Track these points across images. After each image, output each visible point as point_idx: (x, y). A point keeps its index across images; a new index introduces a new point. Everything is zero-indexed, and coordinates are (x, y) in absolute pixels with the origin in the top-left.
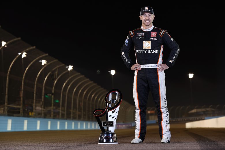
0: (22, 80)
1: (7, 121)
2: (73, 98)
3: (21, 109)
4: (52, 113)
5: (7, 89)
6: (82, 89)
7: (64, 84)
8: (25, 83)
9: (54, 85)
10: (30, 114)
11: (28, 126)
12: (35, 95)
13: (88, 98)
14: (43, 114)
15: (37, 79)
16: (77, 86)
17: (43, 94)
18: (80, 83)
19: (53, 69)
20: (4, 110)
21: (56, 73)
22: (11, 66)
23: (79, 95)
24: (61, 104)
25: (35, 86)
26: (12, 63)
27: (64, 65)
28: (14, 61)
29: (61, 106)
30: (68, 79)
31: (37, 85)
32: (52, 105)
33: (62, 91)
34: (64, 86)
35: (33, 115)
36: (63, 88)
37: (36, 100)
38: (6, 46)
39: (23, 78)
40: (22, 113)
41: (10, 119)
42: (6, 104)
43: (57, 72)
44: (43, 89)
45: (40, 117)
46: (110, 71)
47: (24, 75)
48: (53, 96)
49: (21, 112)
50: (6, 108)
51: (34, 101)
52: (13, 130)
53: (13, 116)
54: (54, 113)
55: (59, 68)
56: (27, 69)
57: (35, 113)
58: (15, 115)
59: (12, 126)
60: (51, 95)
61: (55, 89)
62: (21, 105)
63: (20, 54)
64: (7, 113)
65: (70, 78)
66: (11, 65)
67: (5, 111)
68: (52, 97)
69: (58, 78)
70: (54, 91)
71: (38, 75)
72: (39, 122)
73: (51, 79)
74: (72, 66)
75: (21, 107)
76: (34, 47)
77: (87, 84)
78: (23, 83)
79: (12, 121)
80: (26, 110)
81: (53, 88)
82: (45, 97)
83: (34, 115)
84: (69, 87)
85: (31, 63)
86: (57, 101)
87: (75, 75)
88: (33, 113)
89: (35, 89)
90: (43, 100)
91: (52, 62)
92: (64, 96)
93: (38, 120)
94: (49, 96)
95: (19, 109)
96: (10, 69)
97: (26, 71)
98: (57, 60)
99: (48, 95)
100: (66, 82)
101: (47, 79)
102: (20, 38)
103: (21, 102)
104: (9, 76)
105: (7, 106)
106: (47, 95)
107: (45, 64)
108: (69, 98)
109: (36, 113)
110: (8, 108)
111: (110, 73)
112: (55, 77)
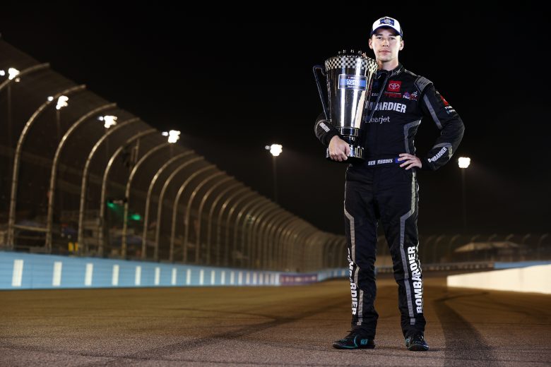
0: (52, 164)
1: (12, 263)
2: (175, 209)
3: (48, 236)
4: (124, 246)
5: (14, 186)
6: (198, 188)
7: (156, 177)
8: (58, 172)
9: (131, 178)
10: (71, 247)
11: (63, 277)
12: (82, 201)
13: (212, 210)
14: (100, 249)
15: (88, 162)
16: (186, 183)
17: (103, 200)
18: (194, 175)
19: (129, 141)
20: (6, 237)
21: (135, 150)
22: (24, 132)
23: (190, 202)
24: (146, 224)
25: (84, 180)
26: (28, 124)
27: (154, 130)
28: (32, 119)
29: (145, 229)
30: (165, 166)
31: (88, 178)
32: (125, 226)
33: (149, 192)
34: (153, 181)
35: (77, 249)
36: (151, 187)
37: (85, 214)
38: (18, 80)
39: (55, 159)
40: (50, 246)
41: (20, 258)
42: (11, 222)
43: (137, 148)
44: (104, 187)
45: (94, 256)
46: (270, 145)
47: (57, 154)
48: (126, 206)
49: (47, 241)
50: (11, 232)
51: (81, 216)
52: (27, 286)
53: (27, 251)
54: (128, 245)
55: (142, 138)
56: (65, 138)
57: (81, 246)
58: (32, 248)
59: (24, 276)
60: (121, 202)
61: (131, 187)
62: (49, 226)
63: (51, 99)
64: (12, 243)
65: (170, 162)
66: (26, 129)
67: (9, 238)
68: (124, 206)
69: (140, 162)
70: (130, 194)
71: (91, 154)
72: (90, 268)
73: (124, 162)
74: (179, 133)
75: (48, 230)
76: (83, 87)
77: (210, 178)
78: (53, 172)
79: (24, 264)
80: (63, 235)
81: (128, 185)
82: (106, 208)
83: (79, 249)
84: (167, 183)
85: (75, 125)
86: (137, 218)
87: (181, 155)
88: (77, 246)
89: (83, 186)
90: (102, 214)
91: (125, 123)
92: (154, 205)
93: (90, 262)
94: (118, 205)
95: (44, 234)
96: (22, 137)
97: (61, 145)
98: (138, 119)
99: (115, 202)
100: (160, 171)
101: (113, 164)
102: (47, 65)
103: (49, 218)
104: (21, 154)
105: (12, 228)
106: (111, 202)
107: (112, 127)
108: (167, 211)
109: (85, 246)
110: (15, 233)
111: (269, 150)
112: (132, 159)
